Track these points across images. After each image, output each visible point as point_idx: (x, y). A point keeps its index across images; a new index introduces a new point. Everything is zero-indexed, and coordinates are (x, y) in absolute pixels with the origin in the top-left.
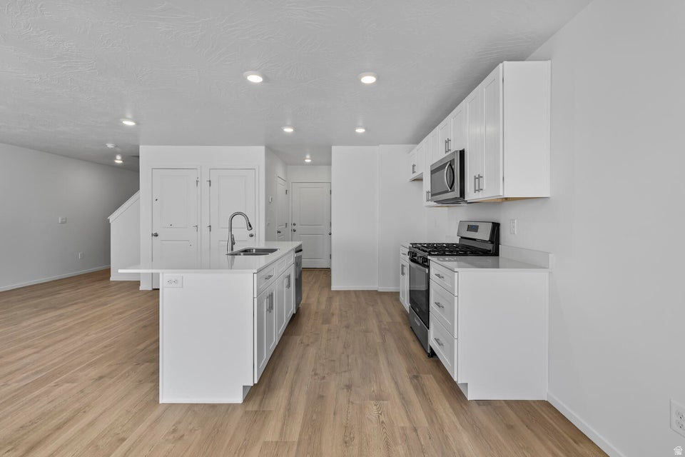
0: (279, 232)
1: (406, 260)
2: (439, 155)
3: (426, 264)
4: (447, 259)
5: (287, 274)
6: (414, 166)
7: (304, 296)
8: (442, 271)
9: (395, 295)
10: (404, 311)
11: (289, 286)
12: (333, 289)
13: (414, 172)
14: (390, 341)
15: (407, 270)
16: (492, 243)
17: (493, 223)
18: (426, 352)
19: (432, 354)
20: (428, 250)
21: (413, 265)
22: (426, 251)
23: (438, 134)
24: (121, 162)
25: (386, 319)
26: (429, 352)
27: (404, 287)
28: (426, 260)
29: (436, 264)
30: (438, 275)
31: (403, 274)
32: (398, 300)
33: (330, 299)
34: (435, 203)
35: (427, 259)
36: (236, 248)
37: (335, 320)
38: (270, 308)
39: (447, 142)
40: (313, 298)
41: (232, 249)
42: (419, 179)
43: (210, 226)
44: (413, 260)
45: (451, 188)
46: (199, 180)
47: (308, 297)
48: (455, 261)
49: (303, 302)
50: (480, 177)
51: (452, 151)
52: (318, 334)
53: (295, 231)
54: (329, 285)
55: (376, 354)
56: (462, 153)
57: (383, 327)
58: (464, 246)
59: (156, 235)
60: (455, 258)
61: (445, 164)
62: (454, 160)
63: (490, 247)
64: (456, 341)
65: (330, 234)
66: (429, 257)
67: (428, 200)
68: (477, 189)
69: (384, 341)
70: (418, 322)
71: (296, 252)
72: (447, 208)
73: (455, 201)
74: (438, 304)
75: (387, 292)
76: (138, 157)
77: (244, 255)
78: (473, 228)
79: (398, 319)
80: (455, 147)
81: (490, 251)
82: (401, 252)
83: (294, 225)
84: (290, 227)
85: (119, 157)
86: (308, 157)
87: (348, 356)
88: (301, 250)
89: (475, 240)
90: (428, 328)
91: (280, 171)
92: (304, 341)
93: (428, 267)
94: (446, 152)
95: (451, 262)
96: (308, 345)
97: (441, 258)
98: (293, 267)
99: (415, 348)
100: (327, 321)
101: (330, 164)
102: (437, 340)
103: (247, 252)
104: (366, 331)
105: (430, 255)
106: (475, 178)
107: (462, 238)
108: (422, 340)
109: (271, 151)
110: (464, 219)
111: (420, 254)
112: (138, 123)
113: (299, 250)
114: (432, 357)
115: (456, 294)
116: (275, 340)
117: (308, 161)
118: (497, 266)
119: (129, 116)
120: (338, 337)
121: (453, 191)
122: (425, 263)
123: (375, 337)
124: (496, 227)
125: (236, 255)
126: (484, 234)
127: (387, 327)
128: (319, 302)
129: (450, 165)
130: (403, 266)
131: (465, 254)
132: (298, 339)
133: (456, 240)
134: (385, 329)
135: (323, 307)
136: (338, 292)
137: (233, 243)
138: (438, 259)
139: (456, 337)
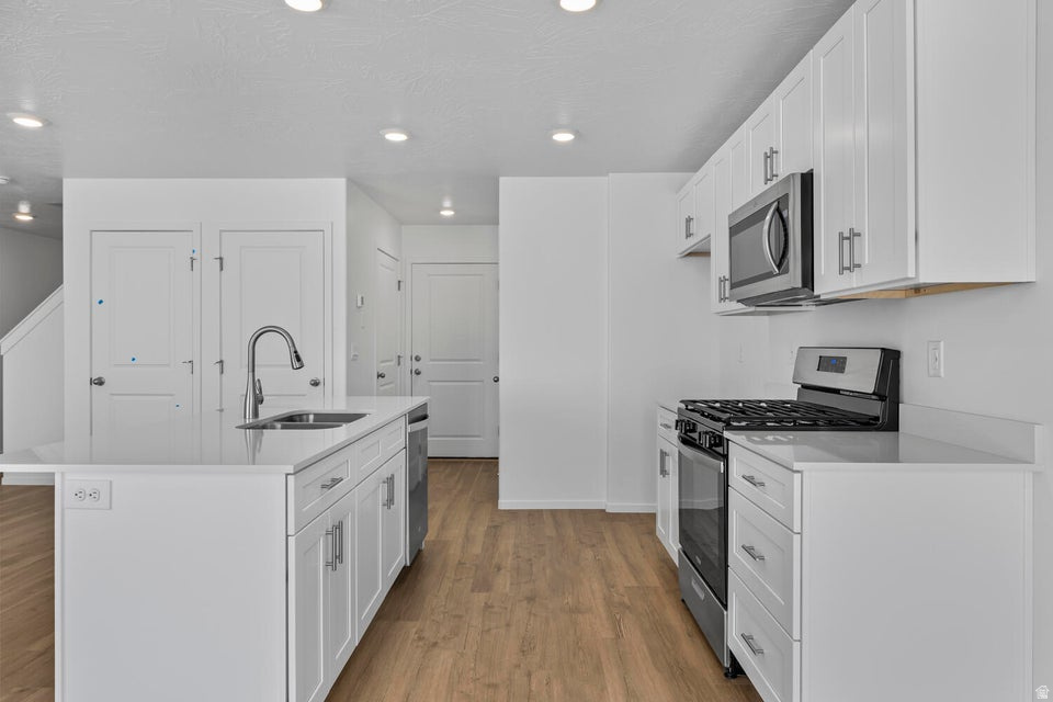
0: (380, 376)
1: (671, 440)
2: (750, 188)
3: (720, 450)
4: (770, 438)
5: (385, 473)
6: (689, 220)
7: (434, 523)
8: (761, 469)
9: (647, 521)
10: (665, 559)
11: (390, 501)
12: (500, 508)
13: (689, 235)
14: (633, 635)
15: (672, 465)
16: (882, 398)
17: (883, 349)
18: (720, 664)
19: (735, 671)
20: (725, 416)
21: (688, 452)
22: (719, 420)
23: (747, 142)
24: (29, 218)
25: (625, 580)
26: (727, 664)
27: (666, 503)
28: (719, 441)
29: (744, 451)
30: (750, 479)
31: (664, 472)
32: (652, 532)
33: (494, 531)
34: (741, 306)
35: (721, 438)
36: (266, 413)
37: (503, 583)
38: (337, 558)
39: (770, 156)
40: (454, 529)
41: (256, 414)
42: (701, 253)
43: (221, 362)
44: (685, 441)
45: (779, 266)
46: (195, 256)
47: (443, 527)
48: (788, 443)
49: (431, 535)
50: (854, 235)
51: (780, 178)
52: (460, 617)
53: (418, 373)
54: (494, 496)
55: (598, 669)
56: (807, 180)
57: (616, 598)
58: (810, 407)
59: (100, 382)
60: (791, 435)
61: (767, 208)
62: (787, 195)
63: (876, 409)
64: (796, 646)
65: (497, 380)
66: (727, 434)
67: (723, 299)
68: (846, 264)
69: (618, 636)
70: (700, 590)
71: (412, 421)
72: (766, 318)
73: (787, 299)
74: (748, 550)
75: (629, 515)
76: (61, 205)
77: (283, 427)
78: (834, 364)
79: (653, 579)
80: (789, 166)
81: (877, 418)
82: (659, 422)
83: (418, 359)
84: (407, 364)
85: (24, 208)
86: (447, 204)
87: (529, 675)
88: (425, 417)
89: (836, 391)
90: (726, 607)
91: (383, 237)
92: (426, 634)
93: (725, 457)
94: (767, 180)
95: (780, 446)
96: (435, 644)
97: (756, 436)
98: (402, 458)
99: (692, 653)
100: (484, 585)
101: (495, 221)
102: (747, 639)
103: (292, 421)
104: (575, 610)
105: (729, 427)
106: (842, 238)
107: (805, 387)
108: (710, 634)
109: (360, 189)
110: (812, 341)
111: (704, 425)
112: (48, 123)
113: (418, 416)
114: (734, 677)
115: (797, 528)
116: (352, 637)
117: (447, 213)
118: (893, 456)
119: (28, 105)
120: (508, 625)
121: (786, 271)
122: (717, 448)
123: (597, 625)
124: (891, 361)
125: (264, 427)
126: (860, 377)
127: (626, 600)
128: (468, 538)
129: (778, 210)
130: (663, 454)
131: (814, 426)
132: (411, 628)
133: (791, 393)
134: (622, 604)
135: (477, 549)
136: (514, 514)
137: (259, 400)
138: (749, 440)
139: (796, 635)
